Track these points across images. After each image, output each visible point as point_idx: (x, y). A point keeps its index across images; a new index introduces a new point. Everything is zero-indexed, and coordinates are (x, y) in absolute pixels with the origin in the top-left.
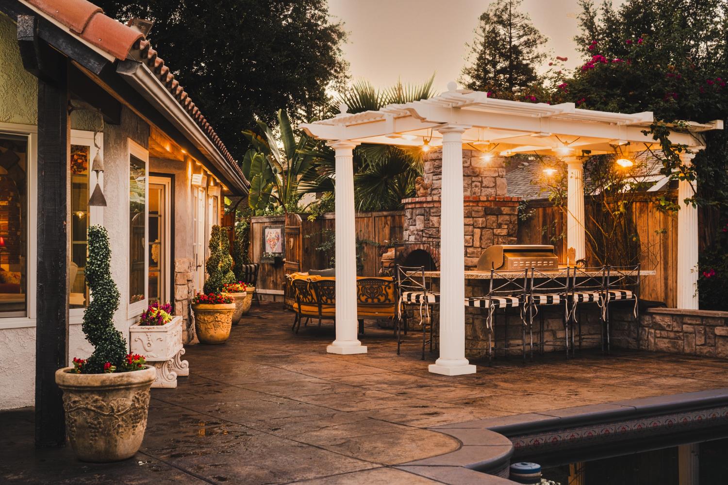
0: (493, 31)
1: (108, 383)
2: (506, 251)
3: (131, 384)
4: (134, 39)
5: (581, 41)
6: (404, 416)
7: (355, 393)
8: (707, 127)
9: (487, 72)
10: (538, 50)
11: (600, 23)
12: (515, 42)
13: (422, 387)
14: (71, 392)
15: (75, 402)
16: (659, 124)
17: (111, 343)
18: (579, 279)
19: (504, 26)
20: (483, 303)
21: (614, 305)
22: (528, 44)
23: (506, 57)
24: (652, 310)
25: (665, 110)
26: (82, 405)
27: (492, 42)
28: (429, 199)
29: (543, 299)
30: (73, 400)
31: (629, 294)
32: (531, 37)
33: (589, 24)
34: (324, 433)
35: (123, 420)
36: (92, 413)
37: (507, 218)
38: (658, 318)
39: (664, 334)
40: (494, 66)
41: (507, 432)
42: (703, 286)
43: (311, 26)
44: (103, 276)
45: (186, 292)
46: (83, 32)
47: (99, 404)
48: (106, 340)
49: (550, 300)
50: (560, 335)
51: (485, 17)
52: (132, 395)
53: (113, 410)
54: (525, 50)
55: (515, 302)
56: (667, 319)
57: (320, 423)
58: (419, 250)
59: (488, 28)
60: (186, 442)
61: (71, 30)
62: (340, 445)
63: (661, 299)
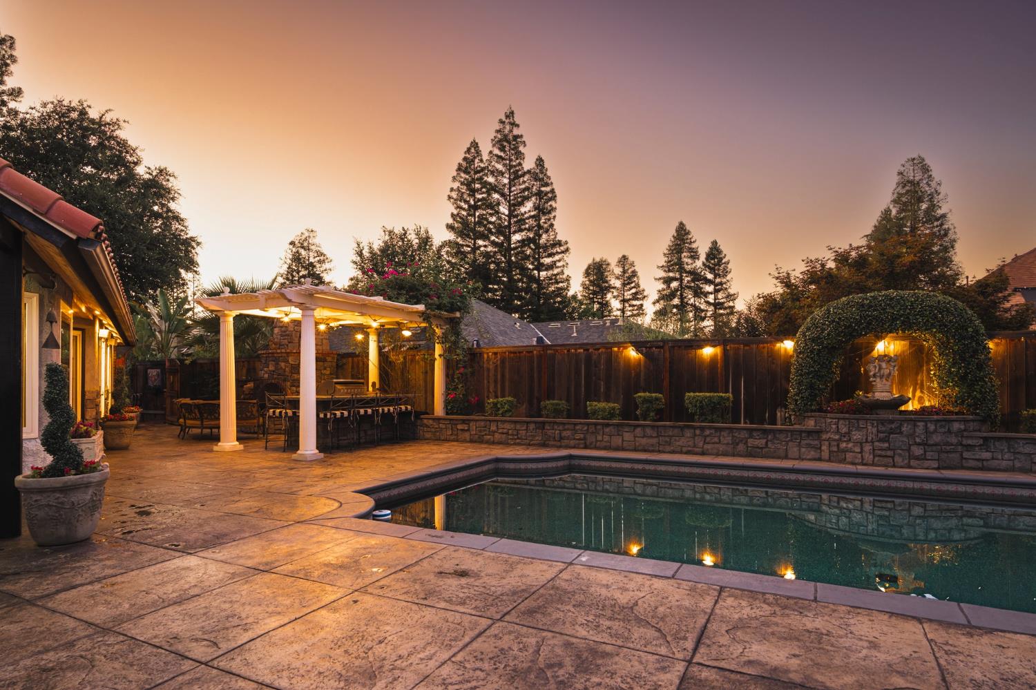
0: (298, 252)
1: (69, 484)
2: (336, 383)
3: (91, 483)
4: (95, 224)
5: (355, 263)
6: (291, 488)
7: (247, 476)
8: (452, 315)
9: (293, 276)
10: (326, 266)
11: (366, 253)
12: (312, 260)
13: (291, 469)
14: (32, 493)
15: (36, 501)
16: (428, 312)
17: (70, 454)
18: (382, 400)
19: (305, 250)
20: (326, 415)
21: (401, 414)
22: (319, 262)
23: (306, 268)
24: (422, 416)
25: (431, 304)
26: (44, 502)
27: (297, 258)
28: (279, 351)
29: (362, 412)
30: (34, 499)
31: (409, 407)
32: (322, 258)
33: (360, 254)
34: (240, 505)
35: (82, 511)
36: (54, 508)
37: (330, 364)
38: (425, 421)
39: (429, 429)
40: (298, 273)
41: (366, 492)
42: (447, 403)
43: (176, 236)
44: (61, 401)
45: (94, 413)
46: (46, 213)
47: (60, 500)
48: (64, 451)
49: (366, 412)
50: (369, 433)
51: (292, 243)
52: (90, 492)
53: (73, 504)
54: (318, 265)
55: (346, 413)
56: (431, 422)
57: (232, 498)
58: (271, 383)
59: (294, 250)
60: (131, 521)
61: (34, 210)
62: (257, 512)
63: (423, 409)
